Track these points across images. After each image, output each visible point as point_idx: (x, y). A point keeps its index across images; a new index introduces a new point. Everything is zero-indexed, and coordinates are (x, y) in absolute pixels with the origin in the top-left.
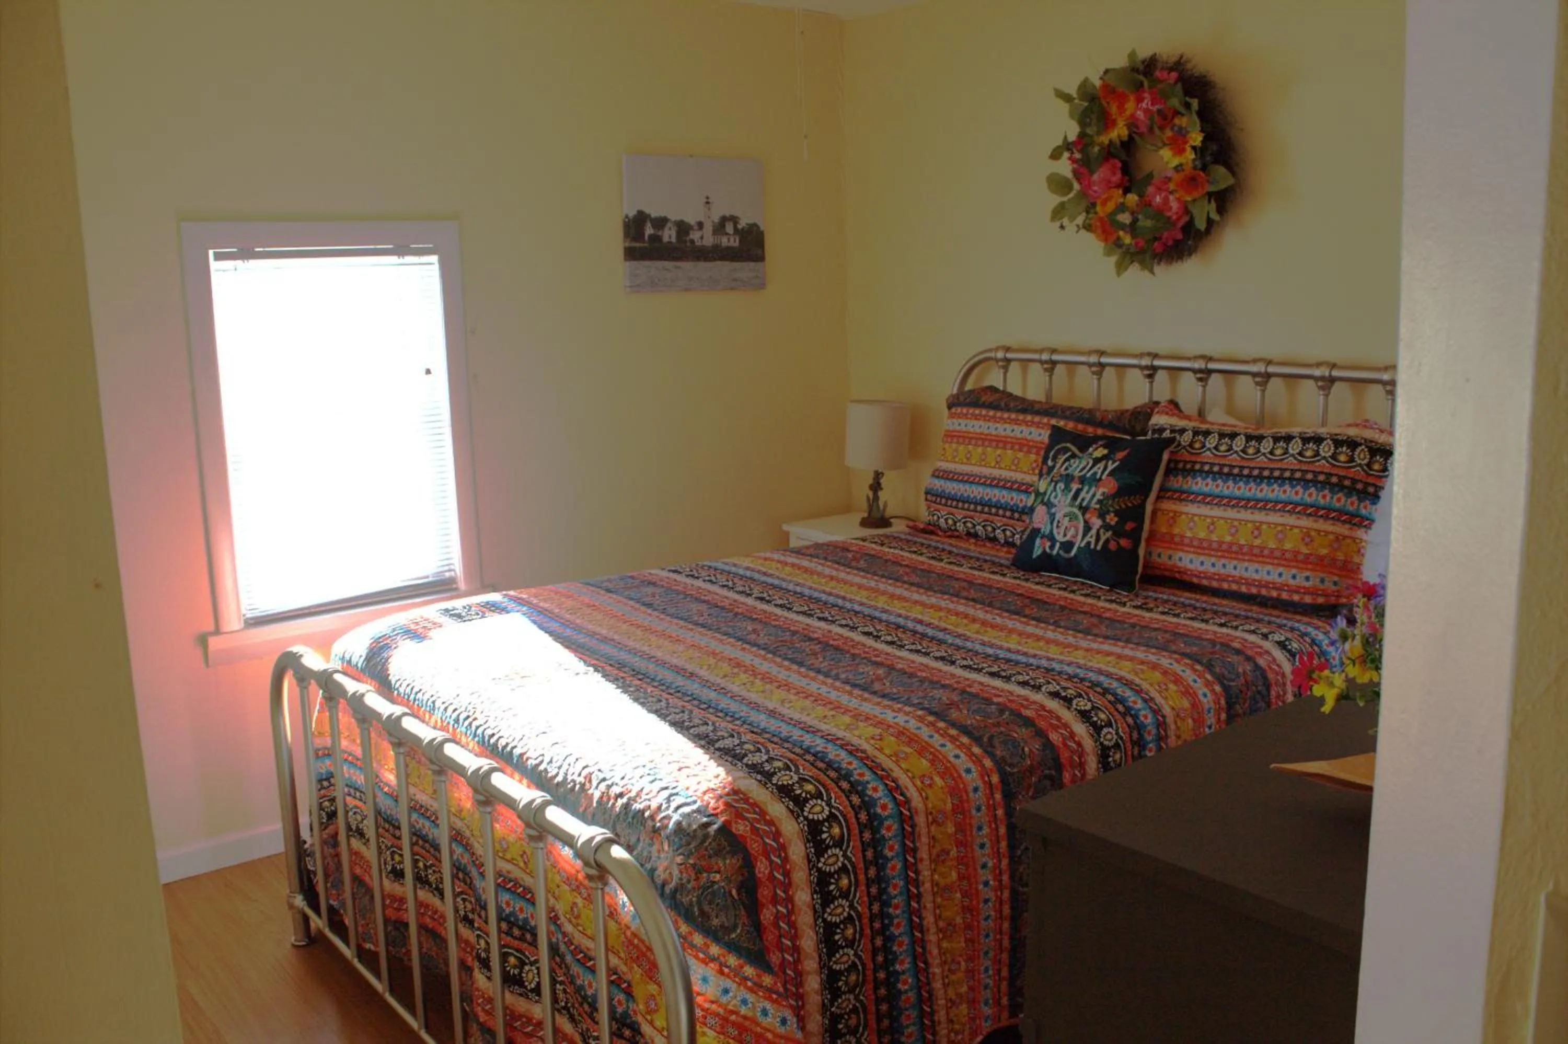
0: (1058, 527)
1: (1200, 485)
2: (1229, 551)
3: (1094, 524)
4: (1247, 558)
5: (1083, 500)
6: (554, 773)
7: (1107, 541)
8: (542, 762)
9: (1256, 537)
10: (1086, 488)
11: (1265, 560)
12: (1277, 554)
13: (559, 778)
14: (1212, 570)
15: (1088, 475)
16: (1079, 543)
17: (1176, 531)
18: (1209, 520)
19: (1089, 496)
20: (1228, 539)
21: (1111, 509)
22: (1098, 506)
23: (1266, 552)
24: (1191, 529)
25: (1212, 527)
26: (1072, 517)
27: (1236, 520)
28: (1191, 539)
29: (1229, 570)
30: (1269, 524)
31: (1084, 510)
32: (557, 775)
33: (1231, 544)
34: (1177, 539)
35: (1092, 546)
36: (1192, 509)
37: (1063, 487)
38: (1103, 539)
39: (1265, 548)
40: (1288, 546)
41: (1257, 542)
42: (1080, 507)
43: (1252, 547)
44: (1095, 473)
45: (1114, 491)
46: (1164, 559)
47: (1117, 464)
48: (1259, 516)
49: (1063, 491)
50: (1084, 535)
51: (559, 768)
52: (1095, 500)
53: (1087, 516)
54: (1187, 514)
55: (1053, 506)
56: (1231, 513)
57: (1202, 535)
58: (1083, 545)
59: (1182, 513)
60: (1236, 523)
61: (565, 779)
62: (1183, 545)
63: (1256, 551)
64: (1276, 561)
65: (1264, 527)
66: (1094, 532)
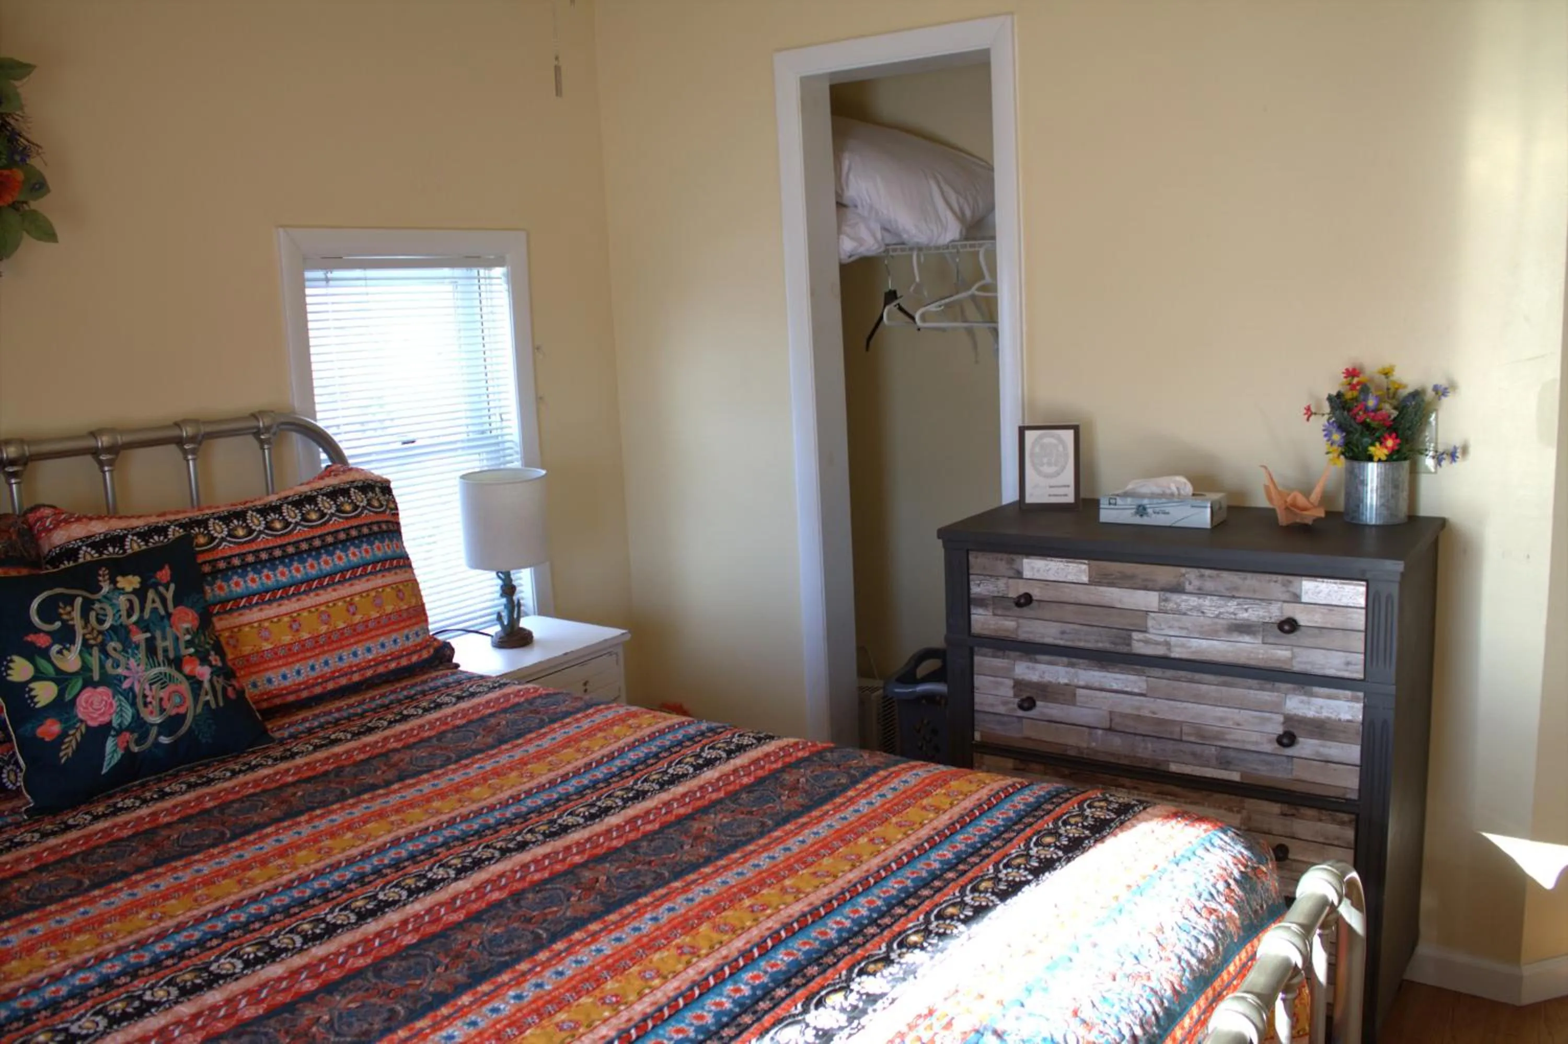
0: (146, 704)
1: (239, 585)
2: (330, 642)
3: (202, 675)
4: (352, 641)
5: (165, 650)
6: (1203, 950)
7: (224, 689)
8: (1188, 963)
9: (354, 614)
10: (158, 634)
11: (373, 633)
12: (384, 621)
13: (1211, 944)
14: (313, 674)
15: (147, 615)
16: (190, 709)
17: (247, 650)
18: (286, 619)
19: (169, 643)
20: (324, 629)
21: (208, 647)
22: (192, 650)
23: (371, 625)
24: (266, 640)
25: (295, 626)
26: (162, 681)
27: (321, 605)
28: (274, 651)
29: (334, 663)
30: (360, 594)
31: (177, 663)
32: (1205, 946)
33: (328, 634)
34: (254, 659)
35: (213, 706)
36: (255, 615)
37: (119, 646)
38: (219, 688)
39: (367, 621)
40: (389, 609)
41: (357, 618)
42: (170, 662)
43: (353, 627)
44: (155, 610)
45: (197, 623)
46: (263, 686)
47: (172, 587)
48: (345, 590)
49: (125, 650)
50: (196, 697)
51: (1198, 941)
52: (182, 645)
53: (187, 669)
54: (250, 624)
55: (120, 679)
56: (310, 600)
57: (287, 639)
58: (199, 710)
59: (240, 627)
60: (323, 608)
61: (1212, 937)
62: (266, 662)
63: (360, 628)
64: (386, 630)
65: (357, 599)
66: (206, 685)
